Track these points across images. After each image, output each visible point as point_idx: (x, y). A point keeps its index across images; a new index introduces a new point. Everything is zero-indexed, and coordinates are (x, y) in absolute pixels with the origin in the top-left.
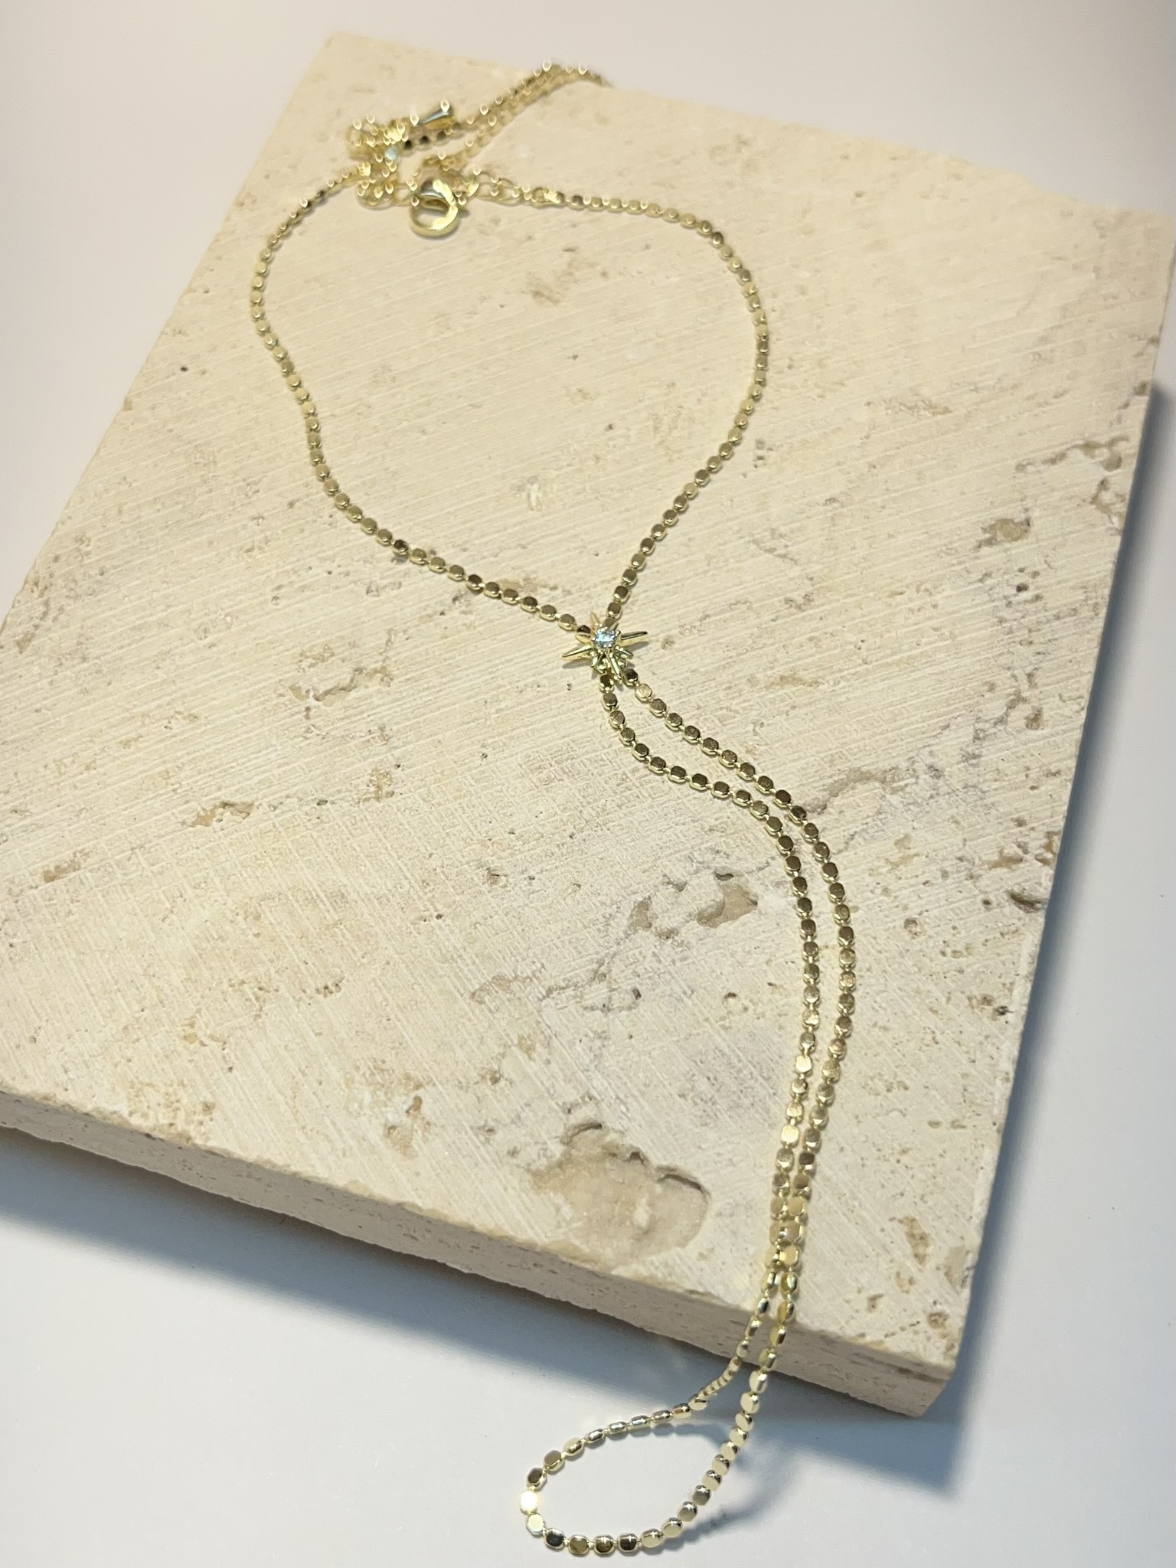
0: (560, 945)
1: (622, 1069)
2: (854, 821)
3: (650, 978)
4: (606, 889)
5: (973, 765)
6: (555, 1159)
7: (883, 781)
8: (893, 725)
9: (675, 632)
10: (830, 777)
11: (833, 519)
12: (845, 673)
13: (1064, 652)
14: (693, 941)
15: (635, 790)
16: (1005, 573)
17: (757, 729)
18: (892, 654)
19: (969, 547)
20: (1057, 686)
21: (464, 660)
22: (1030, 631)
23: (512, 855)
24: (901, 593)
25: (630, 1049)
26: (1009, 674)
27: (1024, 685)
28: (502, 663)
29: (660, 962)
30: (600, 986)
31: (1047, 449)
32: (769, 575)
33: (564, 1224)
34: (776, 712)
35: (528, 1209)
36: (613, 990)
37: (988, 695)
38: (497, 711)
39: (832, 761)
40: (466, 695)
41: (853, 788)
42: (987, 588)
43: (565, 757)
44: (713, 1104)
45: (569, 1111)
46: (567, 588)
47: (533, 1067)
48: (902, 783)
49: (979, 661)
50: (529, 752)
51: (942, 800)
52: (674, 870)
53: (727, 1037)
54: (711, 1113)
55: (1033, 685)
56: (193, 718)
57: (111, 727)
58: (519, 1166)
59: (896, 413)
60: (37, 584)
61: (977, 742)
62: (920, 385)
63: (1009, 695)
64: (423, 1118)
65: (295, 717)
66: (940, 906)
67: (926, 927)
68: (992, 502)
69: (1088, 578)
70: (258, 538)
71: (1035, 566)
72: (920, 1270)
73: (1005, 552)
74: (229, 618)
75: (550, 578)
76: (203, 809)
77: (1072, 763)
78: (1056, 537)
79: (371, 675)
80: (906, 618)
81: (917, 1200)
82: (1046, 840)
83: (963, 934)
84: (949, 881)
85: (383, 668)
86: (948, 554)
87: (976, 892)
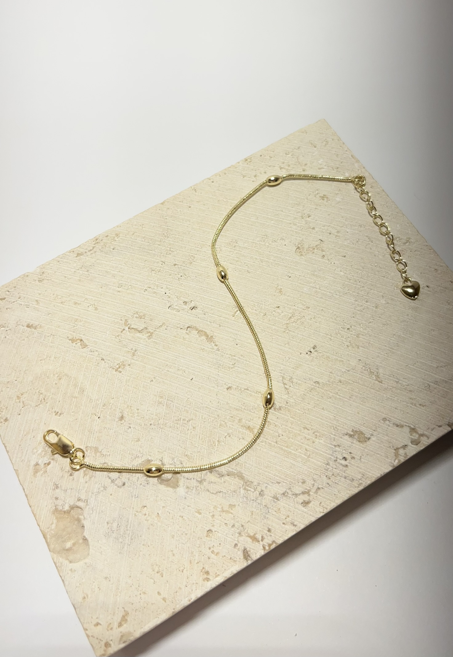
0: (119, 453)
1: (101, 501)
2: (225, 488)
3: (131, 483)
4: (144, 448)
5: (274, 501)
6: (64, 510)
7: (246, 483)
8: (264, 469)
9: (234, 387)
10: (232, 469)
11: (312, 389)
12: (267, 441)
13: (336, 490)
14: (151, 483)
15: (179, 426)
16: (344, 450)
17: (227, 437)
18: (287, 447)
19: (342, 432)
20: (323, 499)
22: (333, 475)
23: (132, 416)
24: (308, 430)
25: (107, 498)
26: (313, 483)
27: (314, 490)
28: (182, 357)
29: (138, 481)
30: (117, 474)
31: (399, 420)
33: (50, 529)
34: (237, 436)
35: (46, 517)
36: (119, 478)
37: (300, 484)
38: (167, 371)
39: (237, 464)
40: (164, 359)
41: (235, 478)
42: (334, 450)
43: (171, 399)
44: (113, 532)
45: (79, 500)
46: (220, 348)
47: (82, 480)
48: (249, 489)
49: (309, 471)
50: (164, 390)
51: (255, 504)
53: (133, 518)
54: (109, 535)
55: (316, 492)
56: (96, 309)
57: (76, 296)
58: (54, 503)
59: (365, 370)
60: (97, 240)
61: (282, 495)
62: (381, 366)
63: (306, 489)
64: (47, 469)
65: (119, 329)
66: (223, 534)
67: (213, 536)
68: (364, 423)
69: (368, 473)
70: (158, 268)
71: (356, 455)
72: (117, 628)
73: (352, 443)
74: (130, 287)
75: (218, 342)
76: (76, 338)
77: (302, 527)
78: (372, 451)
79: (148, 332)
80: (301, 439)
81: (134, 609)
82: (271, 543)
83: (221, 548)
84: (233, 529)
85: (152, 333)
86: (334, 429)
87: (236, 539)
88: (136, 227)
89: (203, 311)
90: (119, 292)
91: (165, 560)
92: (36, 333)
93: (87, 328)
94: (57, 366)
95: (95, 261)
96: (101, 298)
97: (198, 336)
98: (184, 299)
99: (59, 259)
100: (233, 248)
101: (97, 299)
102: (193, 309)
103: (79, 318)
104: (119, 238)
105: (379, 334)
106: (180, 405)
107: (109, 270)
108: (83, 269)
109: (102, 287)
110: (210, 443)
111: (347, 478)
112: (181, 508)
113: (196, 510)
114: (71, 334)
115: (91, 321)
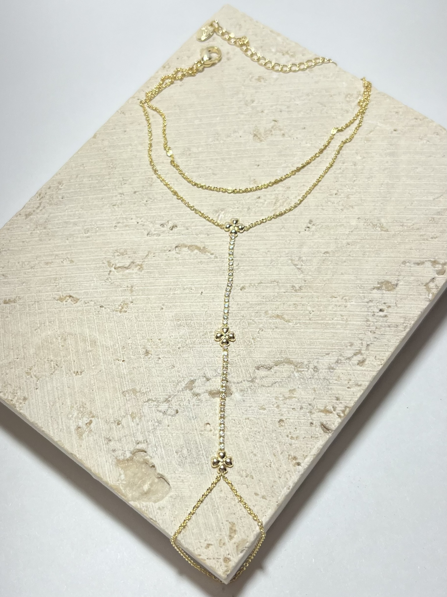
0: (159, 385)
1: (161, 436)
2: (279, 377)
3: (184, 408)
4: (182, 371)
5: (330, 372)
6: (126, 458)
7: (296, 366)
8: (309, 347)
9: (248, 285)
10: (278, 358)
11: (324, 260)
12: (300, 321)
13: (385, 340)
14: (204, 400)
15: (208, 340)
16: (378, 303)
17: (260, 331)
18: (321, 320)
19: (369, 288)
20: (376, 353)
21: (169, 271)
22: (376, 328)
23: (156, 348)
24: (336, 298)
25: (166, 430)
26: (361, 342)
27: (364, 348)
28: (182, 276)
29: (189, 403)
30: (166, 405)
31: (418, 258)
32: (290, 274)
33: (120, 480)
34: (269, 327)
35: (111, 471)
36: (170, 408)
37: (349, 347)
38: (173, 294)
39: (281, 352)
40: (165, 284)
41: (284, 365)
42: (368, 306)
43: (189, 319)
44: (186, 459)
45: (138, 443)
46: (217, 255)
47: (132, 424)
48: (302, 369)
49: (352, 333)
50: (178, 313)
51: (313, 381)
52: (208, 373)
53: (200, 438)
54: (183, 462)
55: (367, 349)
56: (72, 261)
57: (44, 256)
58: (113, 456)
59: (367, 225)
60: (40, 195)
61: (336, 364)
62: (382, 217)
63: (357, 350)
64: (90, 428)
65: (105, 273)
66: (294, 419)
67: (286, 424)
68: (386, 273)
69: (408, 315)
70: (119, 202)
71: (390, 303)
72: (229, 542)
73: (382, 294)
74: (97, 229)
75: (212, 250)
76: (63, 296)
77: (367, 384)
78: (404, 294)
79: (136, 266)
80: (333, 308)
81: (238, 518)
82: (344, 409)
83: (298, 432)
84: (302, 411)
85: (142, 265)
86: (360, 288)
87: (310, 418)
88: (76, 169)
89: (184, 227)
90: (88, 237)
91: (248, 463)
92: (18, 306)
93: (71, 282)
94: (56, 329)
95: (49, 216)
96: (72, 250)
97: (190, 252)
98: (160, 222)
99: (8, 227)
100: (189, 157)
101: (68, 251)
102: (172, 229)
103: (57, 276)
104: (64, 186)
105: (367, 188)
106: (201, 320)
107: (67, 220)
108: (39, 228)
109: (67, 239)
110: (246, 344)
111: (391, 326)
112: (243, 411)
113: (259, 408)
114: (56, 294)
115: (72, 275)
